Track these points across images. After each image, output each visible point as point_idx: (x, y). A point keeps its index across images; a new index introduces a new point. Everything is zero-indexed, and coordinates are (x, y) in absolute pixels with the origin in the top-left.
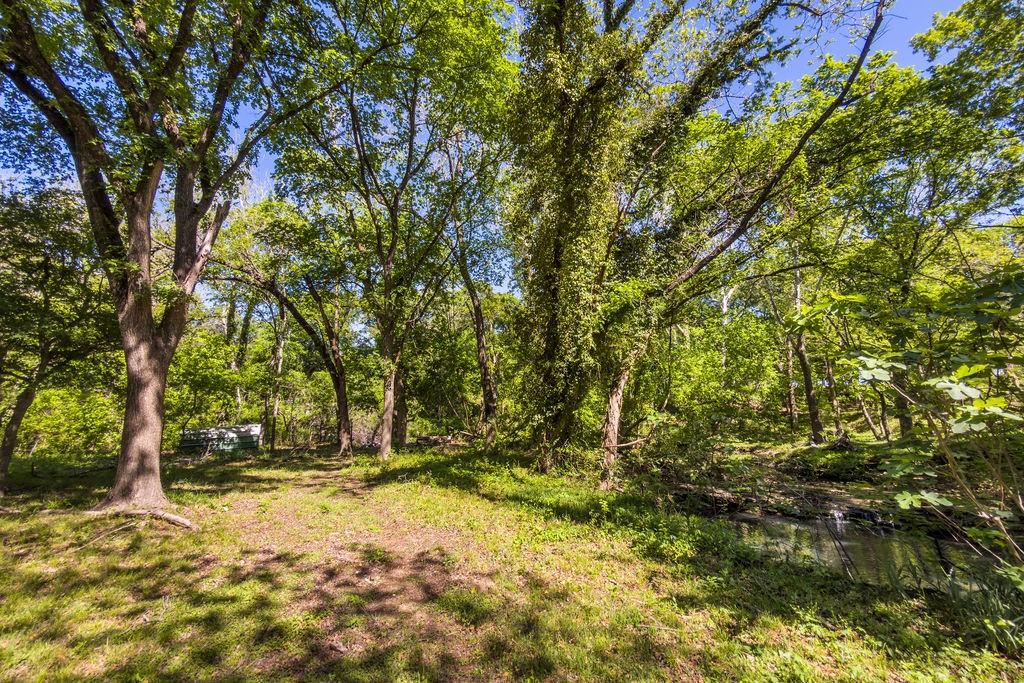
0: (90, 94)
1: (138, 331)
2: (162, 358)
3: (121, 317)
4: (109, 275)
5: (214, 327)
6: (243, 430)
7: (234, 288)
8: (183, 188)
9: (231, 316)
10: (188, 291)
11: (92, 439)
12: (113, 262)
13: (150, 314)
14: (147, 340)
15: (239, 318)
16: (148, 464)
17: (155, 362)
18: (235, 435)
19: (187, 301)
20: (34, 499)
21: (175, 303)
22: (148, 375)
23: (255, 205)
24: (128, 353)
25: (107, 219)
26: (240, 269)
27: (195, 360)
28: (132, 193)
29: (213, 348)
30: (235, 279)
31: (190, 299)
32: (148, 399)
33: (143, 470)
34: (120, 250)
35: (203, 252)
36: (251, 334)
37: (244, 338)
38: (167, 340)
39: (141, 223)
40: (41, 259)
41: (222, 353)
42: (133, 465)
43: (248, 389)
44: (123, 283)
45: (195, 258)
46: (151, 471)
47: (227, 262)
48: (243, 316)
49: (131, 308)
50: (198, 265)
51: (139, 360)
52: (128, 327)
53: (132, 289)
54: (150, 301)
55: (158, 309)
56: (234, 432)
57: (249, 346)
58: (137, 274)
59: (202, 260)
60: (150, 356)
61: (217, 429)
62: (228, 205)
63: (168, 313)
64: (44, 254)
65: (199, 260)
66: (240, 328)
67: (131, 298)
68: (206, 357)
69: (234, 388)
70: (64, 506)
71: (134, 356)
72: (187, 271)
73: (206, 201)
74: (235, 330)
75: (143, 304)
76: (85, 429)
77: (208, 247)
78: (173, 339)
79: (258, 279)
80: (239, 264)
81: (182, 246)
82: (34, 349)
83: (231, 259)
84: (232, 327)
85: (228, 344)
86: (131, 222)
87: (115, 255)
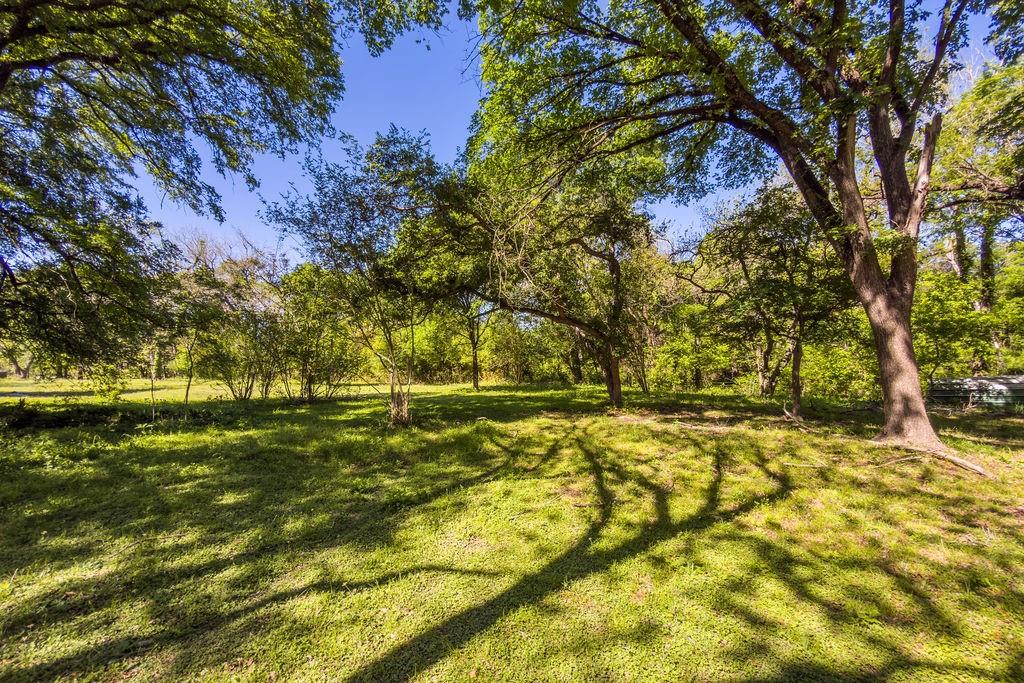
0: (772, 95)
1: (871, 284)
2: (901, 305)
3: (852, 276)
4: (834, 243)
5: (937, 266)
6: (1014, 381)
7: (958, 213)
8: (878, 129)
9: (960, 247)
10: (913, 234)
11: (843, 386)
12: (834, 230)
13: (878, 268)
14: (883, 292)
15: (974, 246)
16: (913, 406)
17: (895, 312)
18: (1004, 388)
19: (915, 244)
20: (825, 425)
21: (902, 250)
22: (891, 324)
23: (964, 97)
24: (867, 306)
25: (818, 196)
26: (964, 187)
27: (927, 306)
28: (835, 162)
29: (946, 289)
30: (957, 202)
31: (916, 240)
32: (897, 346)
33: (909, 412)
34: (836, 217)
35: (920, 187)
36: (996, 263)
37: (988, 269)
38: (902, 289)
39: (848, 185)
40: (777, 248)
41: (960, 293)
42: (898, 407)
43: (1007, 332)
44: (847, 247)
45: (911, 198)
46: (917, 413)
47: (942, 185)
48: (978, 244)
49: (859, 267)
50: (917, 203)
51: (879, 312)
52: (861, 284)
53: (856, 249)
54: (876, 255)
55: (885, 261)
56: (1001, 383)
57: (997, 278)
58: (858, 234)
59: (920, 196)
60: (889, 307)
61: (974, 379)
62: (938, 118)
63: (895, 262)
64: (778, 243)
65: (917, 197)
66: (977, 260)
67: (857, 258)
68: (940, 301)
69: (987, 332)
70: (848, 433)
71: (874, 309)
72: (906, 214)
73: (907, 130)
74: (971, 263)
75: (870, 258)
76: (836, 377)
77: (924, 179)
78: (908, 287)
79: (995, 190)
80: (959, 181)
81: (892, 190)
82: (791, 316)
83: (946, 179)
84: (964, 261)
85: (965, 282)
86: (839, 187)
87: (833, 224)
